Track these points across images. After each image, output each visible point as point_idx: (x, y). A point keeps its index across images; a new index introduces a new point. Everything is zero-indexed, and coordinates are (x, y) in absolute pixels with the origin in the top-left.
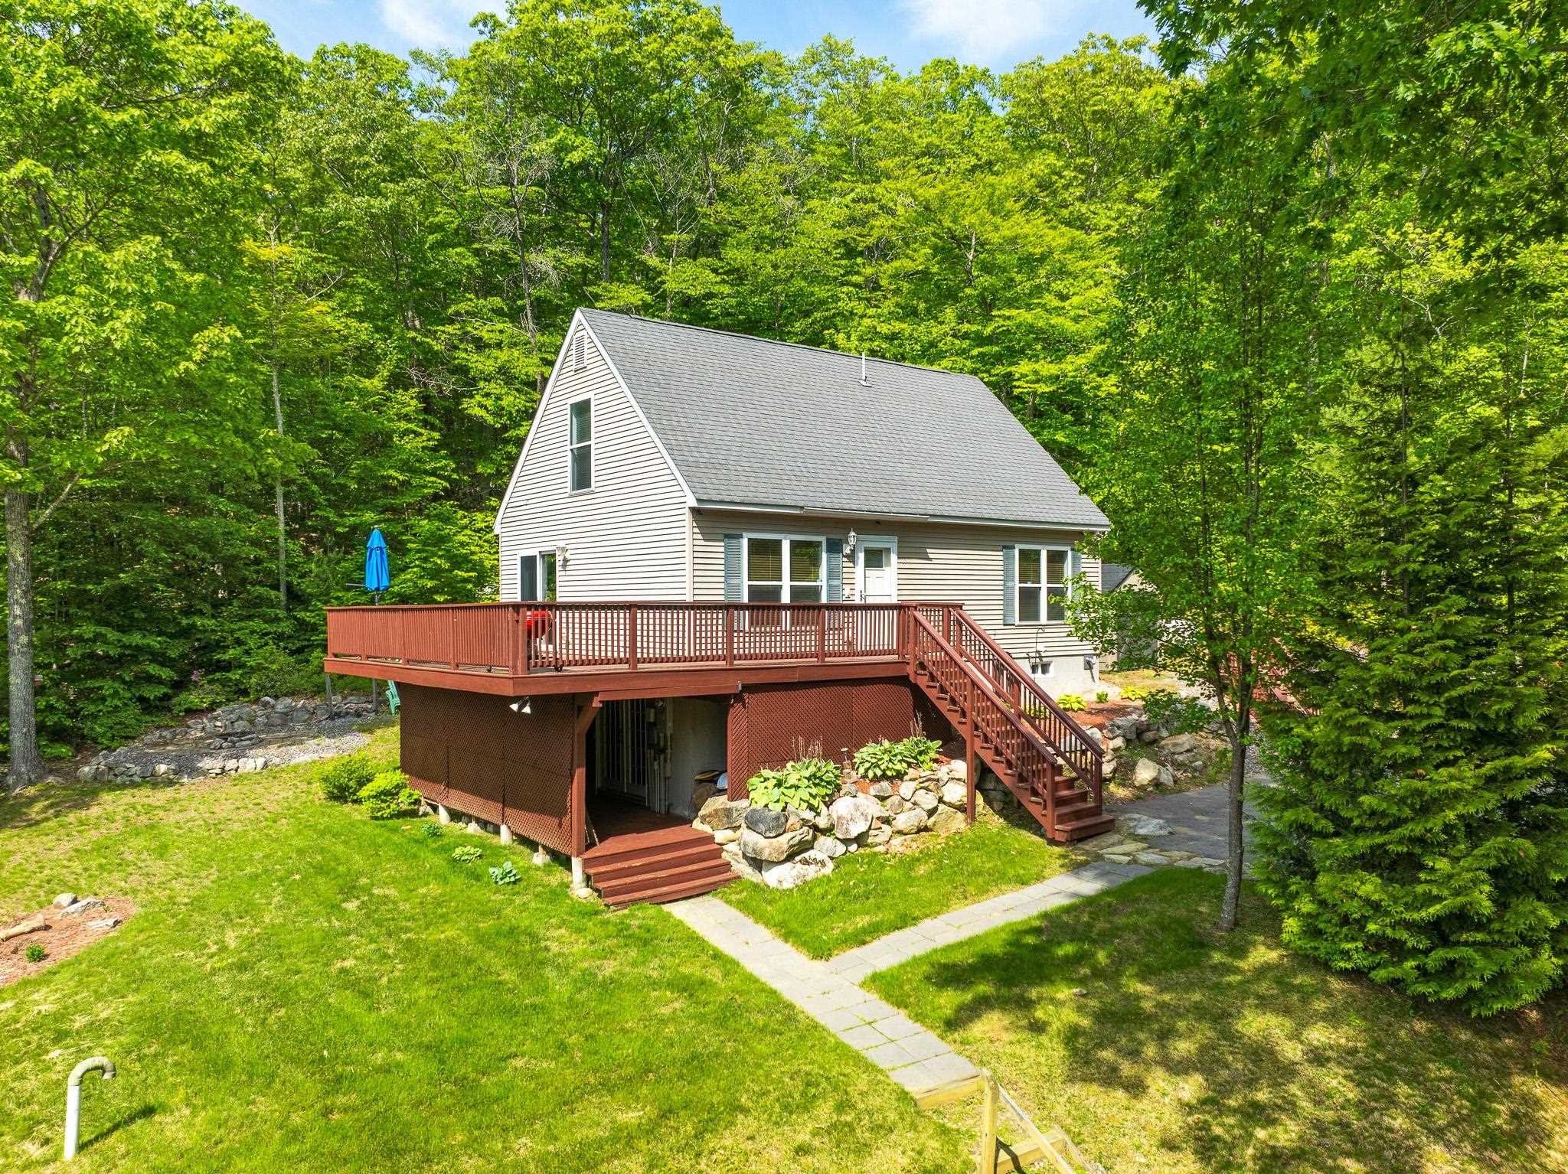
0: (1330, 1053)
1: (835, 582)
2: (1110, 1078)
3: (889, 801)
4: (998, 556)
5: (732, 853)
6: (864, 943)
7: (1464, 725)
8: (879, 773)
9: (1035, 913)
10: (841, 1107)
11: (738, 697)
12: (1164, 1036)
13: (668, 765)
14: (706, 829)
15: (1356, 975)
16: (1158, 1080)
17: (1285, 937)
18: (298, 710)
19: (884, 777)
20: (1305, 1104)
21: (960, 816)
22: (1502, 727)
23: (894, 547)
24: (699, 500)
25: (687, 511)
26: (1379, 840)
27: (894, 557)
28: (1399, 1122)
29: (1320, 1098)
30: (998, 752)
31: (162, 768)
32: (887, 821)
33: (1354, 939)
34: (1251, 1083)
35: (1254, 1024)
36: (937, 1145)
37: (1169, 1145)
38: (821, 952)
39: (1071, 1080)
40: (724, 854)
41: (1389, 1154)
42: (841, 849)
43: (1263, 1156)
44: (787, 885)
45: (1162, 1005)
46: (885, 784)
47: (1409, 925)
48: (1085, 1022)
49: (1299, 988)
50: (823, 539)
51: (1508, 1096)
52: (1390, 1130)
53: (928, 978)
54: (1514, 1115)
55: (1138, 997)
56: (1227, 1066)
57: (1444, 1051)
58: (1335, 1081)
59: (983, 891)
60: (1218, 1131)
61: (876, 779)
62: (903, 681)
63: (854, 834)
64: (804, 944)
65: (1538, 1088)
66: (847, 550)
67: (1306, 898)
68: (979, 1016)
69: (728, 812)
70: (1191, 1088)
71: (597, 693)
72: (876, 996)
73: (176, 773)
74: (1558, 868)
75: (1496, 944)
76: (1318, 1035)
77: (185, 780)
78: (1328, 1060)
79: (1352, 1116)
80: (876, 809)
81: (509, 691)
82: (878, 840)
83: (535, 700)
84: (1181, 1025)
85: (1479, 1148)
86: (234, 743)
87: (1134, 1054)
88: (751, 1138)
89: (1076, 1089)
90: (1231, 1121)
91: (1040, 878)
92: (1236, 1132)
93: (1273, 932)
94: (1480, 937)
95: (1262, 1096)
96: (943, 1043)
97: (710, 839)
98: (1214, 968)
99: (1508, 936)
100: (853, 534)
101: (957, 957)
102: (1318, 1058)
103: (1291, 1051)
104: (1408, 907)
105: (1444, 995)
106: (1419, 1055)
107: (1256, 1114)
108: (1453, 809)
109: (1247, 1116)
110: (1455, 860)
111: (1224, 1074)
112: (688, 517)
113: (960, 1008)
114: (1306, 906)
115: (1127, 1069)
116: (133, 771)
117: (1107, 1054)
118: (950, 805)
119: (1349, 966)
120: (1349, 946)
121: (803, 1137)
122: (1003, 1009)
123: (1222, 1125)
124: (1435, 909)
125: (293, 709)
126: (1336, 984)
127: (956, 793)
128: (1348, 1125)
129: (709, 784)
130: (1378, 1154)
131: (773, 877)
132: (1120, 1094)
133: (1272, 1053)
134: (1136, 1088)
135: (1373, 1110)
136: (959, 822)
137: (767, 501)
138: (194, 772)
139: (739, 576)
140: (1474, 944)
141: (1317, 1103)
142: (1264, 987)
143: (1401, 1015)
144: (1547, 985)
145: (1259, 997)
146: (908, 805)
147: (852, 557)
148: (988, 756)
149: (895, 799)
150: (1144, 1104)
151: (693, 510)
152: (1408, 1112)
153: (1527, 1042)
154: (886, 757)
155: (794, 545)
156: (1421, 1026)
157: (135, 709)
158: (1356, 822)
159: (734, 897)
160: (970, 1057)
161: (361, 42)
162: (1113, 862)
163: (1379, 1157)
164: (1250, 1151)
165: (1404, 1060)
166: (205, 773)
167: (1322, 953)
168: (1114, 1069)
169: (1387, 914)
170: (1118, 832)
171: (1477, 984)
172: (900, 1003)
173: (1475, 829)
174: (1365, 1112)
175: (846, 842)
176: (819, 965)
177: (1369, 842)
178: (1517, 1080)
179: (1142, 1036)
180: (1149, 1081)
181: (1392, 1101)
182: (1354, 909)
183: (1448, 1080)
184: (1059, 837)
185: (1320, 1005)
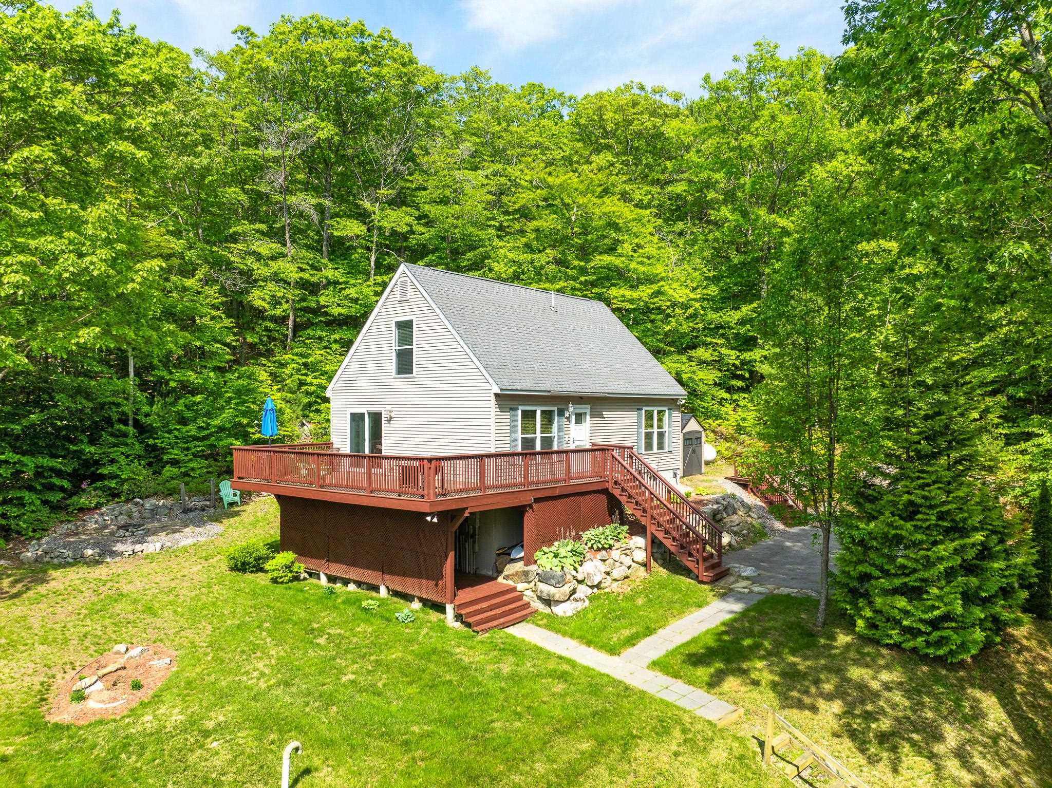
0: (891, 685)
1: (561, 434)
2: (800, 705)
3: (607, 562)
4: (634, 414)
5: (529, 596)
6: (634, 645)
7: (945, 524)
8: (600, 546)
9: (718, 623)
10: (684, 731)
11: (531, 506)
12: (817, 682)
13: (477, 545)
14: (510, 582)
15: (896, 647)
16: (821, 704)
17: (857, 629)
18: (160, 507)
19: (604, 548)
20: (888, 710)
21: (643, 569)
22: (961, 525)
23: (588, 411)
24: (501, 389)
25: (493, 396)
26: (907, 580)
27: (588, 417)
28: (929, 714)
29: (894, 706)
30: (667, 532)
31: (89, 552)
32: (608, 574)
33: (894, 629)
34: (863, 702)
35: (856, 673)
36: (737, 745)
37: (837, 735)
38: (613, 651)
39: (783, 708)
40: (524, 598)
41: (929, 730)
42: (589, 591)
43: (877, 736)
44: (569, 614)
45: (809, 667)
46: (604, 552)
47: (921, 621)
48: (777, 679)
49: (868, 654)
50: (555, 408)
51: (967, 698)
52: (927, 719)
53: (684, 662)
54: (972, 707)
55: (795, 664)
56: (849, 695)
57: (938, 680)
58: (897, 697)
59: (681, 612)
60: (855, 726)
61: (599, 550)
62: (605, 491)
63: (596, 583)
64: (601, 647)
65: (978, 694)
66: (567, 415)
67: (868, 609)
68: (723, 680)
69: (526, 574)
70: (837, 706)
71: (467, 508)
72: (659, 674)
73: (100, 555)
74: (984, 591)
75: (960, 628)
76: (885, 676)
77: (108, 560)
78: (892, 688)
79: (909, 713)
80: (603, 568)
81: (426, 509)
82: (606, 585)
83: (440, 514)
84: (822, 676)
85: (963, 723)
86: (133, 532)
87: (806, 692)
88: (650, 751)
89: (787, 712)
90: (859, 721)
91: (707, 603)
92: (863, 726)
93: (850, 626)
94: (954, 624)
95: (869, 708)
96: (709, 695)
97: (514, 589)
98: (824, 646)
99: (966, 623)
100: (571, 405)
101: (693, 649)
102: (887, 687)
103: (875, 685)
104: (924, 612)
105: (938, 653)
106: (929, 683)
107: (869, 717)
108: (941, 564)
109: (865, 718)
110: (941, 588)
111: (849, 698)
112: (493, 398)
113: (712, 676)
114: (868, 613)
115: (807, 700)
116: (66, 554)
117: (795, 694)
118: (637, 563)
119: (892, 642)
120: (893, 632)
121: (674, 748)
122: (734, 675)
123: (855, 723)
124: (936, 613)
125: (157, 507)
126: (884, 651)
127: (641, 556)
128: (909, 718)
129: (505, 556)
130: (924, 730)
131: (559, 610)
132: (807, 712)
133: (866, 687)
134: (814, 709)
135: (917, 710)
136: (642, 572)
137: (532, 388)
138: (114, 554)
139: (517, 432)
140: (952, 628)
141: (894, 709)
142: (852, 654)
143: (916, 664)
144: (981, 645)
145: (853, 660)
146: (618, 564)
147: (568, 419)
148: (660, 535)
149: (611, 561)
150: (819, 717)
151: (497, 395)
152: (931, 709)
153: (969, 673)
154: (603, 537)
155: (543, 412)
156: (925, 669)
157: (46, 510)
158: (893, 571)
159: (540, 623)
160: (727, 701)
161: (162, 40)
162: (740, 592)
163: (926, 732)
164: (871, 734)
165: (924, 686)
166: (121, 554)
167: (877, 637)
168: (800, 701)
169: (913, 615)
170: (732, 575)
171: (954, 647)
172: (676, 676)
173: (950, 574)
174: (915, 712)
175: (592, 587)
176: (616, 658)
177: (901, 581)
178: (969, 691)
179: (807, 683)
180: (818, 705)
181: (923, 704)
182: (896, 614)
183: (942, 693)
184: (705, 579)
185: (881, 662)
